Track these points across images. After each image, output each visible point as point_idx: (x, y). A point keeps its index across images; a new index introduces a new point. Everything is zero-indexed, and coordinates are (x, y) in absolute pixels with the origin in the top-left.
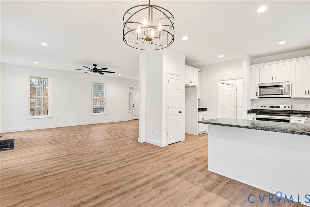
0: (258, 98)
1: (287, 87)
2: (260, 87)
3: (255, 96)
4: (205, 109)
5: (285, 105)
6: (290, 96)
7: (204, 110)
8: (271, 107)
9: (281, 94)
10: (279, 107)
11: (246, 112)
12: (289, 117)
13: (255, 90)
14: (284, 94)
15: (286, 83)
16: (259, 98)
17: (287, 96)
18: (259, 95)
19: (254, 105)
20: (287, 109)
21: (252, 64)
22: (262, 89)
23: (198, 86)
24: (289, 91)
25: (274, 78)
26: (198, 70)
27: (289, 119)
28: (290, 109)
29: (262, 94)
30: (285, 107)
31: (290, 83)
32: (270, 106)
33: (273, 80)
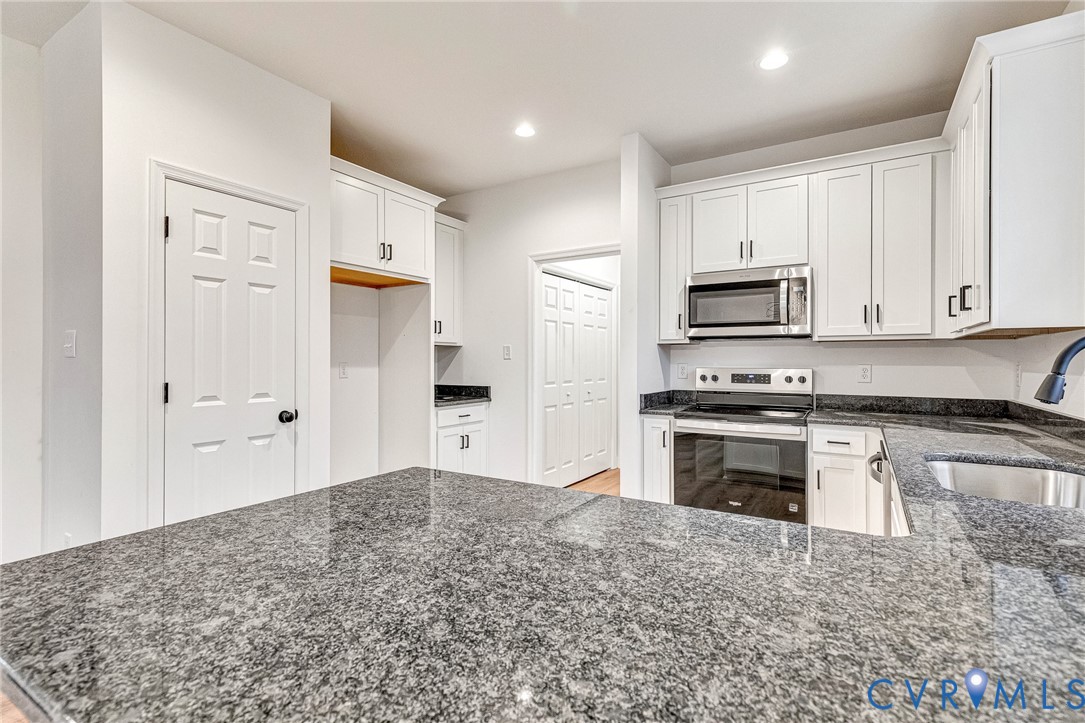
0: (688, 341)
1: (796, 289)
2: (693, 289)
3: (673, 333)
4: (480, 393)
5: (791, 372)
6: (808, 331)
7: (475, 397)
8: (739, 381)
9: (771, 319)
10: (765, 379)
11: (636, 404)
12: (804, 428)
13: (675, 304)
14: (783, 320)
15: (793, 269)
16: (691, 338)
17: (795, 330)
18: (691, 326)
19: (675, 369)
20: (795, 388)
21: (665, 182)
22: (699, 297)
23: (431, 281)
24: (805, 306)
25: (747, 249)
26: (437, 201)
27: (802, 438)
28: (807, 388)
29: (700, 321)
30: (789, 380)
31: (806, 272)
32: (733, 375)
33: (744, 260)
